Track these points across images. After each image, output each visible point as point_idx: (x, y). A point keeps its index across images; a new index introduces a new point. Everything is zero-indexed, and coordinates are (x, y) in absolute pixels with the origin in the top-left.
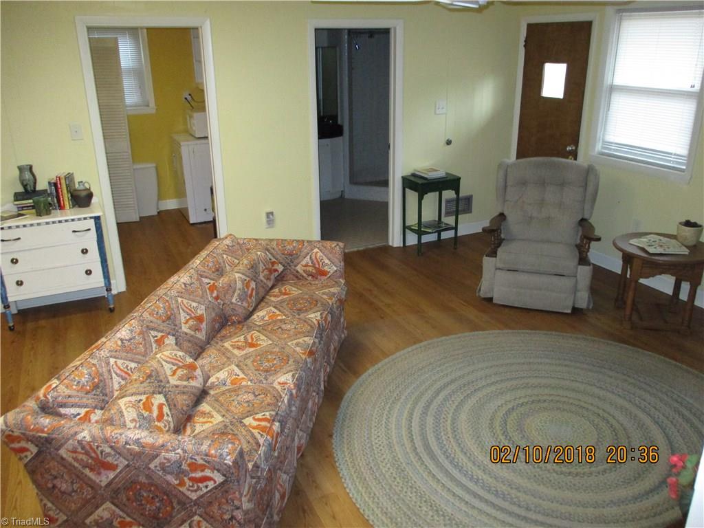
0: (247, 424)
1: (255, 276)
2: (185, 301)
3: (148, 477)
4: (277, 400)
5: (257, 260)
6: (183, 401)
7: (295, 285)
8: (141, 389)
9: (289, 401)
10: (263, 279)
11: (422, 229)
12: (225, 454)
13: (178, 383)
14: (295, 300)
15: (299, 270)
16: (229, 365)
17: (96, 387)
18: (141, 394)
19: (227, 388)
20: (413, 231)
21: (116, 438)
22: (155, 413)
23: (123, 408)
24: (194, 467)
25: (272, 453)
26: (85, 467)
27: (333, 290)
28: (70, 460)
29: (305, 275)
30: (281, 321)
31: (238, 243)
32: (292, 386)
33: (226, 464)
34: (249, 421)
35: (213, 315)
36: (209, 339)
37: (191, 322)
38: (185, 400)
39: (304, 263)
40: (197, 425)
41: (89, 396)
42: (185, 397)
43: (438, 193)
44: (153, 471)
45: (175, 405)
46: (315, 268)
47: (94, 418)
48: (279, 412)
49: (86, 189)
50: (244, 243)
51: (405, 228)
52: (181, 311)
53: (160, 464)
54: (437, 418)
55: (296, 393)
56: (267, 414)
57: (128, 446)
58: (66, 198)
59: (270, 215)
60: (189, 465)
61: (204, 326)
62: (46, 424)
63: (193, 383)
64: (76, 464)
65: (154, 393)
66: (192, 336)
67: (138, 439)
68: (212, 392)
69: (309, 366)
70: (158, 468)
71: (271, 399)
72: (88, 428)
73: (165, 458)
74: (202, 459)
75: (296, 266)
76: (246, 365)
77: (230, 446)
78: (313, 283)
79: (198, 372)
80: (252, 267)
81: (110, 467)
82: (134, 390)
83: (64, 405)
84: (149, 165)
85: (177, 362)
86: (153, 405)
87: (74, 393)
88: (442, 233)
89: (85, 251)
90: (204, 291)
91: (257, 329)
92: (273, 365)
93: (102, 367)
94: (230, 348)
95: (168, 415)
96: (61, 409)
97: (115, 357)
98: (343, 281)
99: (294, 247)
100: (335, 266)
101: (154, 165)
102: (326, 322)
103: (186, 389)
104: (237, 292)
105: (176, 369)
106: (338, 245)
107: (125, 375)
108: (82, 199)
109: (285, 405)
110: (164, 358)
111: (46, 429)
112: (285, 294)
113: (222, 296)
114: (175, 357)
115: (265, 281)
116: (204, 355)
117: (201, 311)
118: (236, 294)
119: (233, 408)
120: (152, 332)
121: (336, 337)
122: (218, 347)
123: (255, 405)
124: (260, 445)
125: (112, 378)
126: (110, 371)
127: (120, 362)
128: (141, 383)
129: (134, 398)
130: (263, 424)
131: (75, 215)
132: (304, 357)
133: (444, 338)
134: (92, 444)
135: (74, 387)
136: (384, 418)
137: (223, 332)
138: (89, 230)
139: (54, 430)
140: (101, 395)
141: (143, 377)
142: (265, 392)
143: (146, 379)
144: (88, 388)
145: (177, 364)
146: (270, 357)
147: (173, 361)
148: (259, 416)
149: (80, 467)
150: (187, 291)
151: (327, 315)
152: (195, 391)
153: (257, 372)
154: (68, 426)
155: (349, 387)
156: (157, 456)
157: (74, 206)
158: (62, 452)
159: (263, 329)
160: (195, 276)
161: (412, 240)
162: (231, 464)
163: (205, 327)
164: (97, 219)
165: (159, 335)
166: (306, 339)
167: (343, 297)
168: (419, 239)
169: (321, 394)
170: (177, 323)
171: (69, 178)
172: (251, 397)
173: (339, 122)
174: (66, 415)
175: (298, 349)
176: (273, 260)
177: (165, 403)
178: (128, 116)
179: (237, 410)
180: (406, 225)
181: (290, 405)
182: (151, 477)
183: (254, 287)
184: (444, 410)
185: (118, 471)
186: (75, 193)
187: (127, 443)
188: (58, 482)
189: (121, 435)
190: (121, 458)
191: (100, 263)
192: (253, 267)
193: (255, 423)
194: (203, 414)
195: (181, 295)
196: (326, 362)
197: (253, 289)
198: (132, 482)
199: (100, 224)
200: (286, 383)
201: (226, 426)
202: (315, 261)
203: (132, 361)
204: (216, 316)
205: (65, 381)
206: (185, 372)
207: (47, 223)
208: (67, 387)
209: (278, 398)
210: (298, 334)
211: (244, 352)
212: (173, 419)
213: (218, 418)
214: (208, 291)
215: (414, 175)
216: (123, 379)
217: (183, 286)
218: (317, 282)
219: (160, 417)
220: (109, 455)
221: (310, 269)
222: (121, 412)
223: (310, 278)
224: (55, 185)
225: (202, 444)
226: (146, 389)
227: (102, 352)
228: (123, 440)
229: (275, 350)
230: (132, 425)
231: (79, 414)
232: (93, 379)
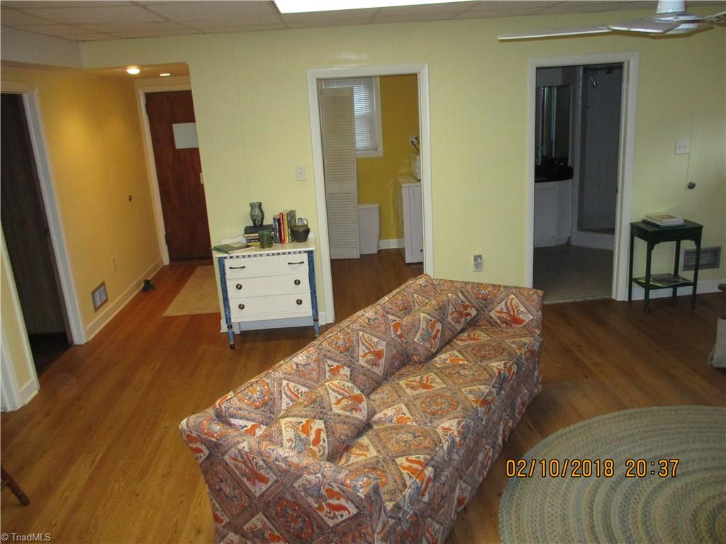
0: (398, 463)
1: (442, 318)
2: (366, 335)
3: (293, 495)
4: (436, 445)
5: (446, 302)
6: (342, 430)
7: (485, 331)
8: (304, 413)
9: (449, 448)
10: (451, 321)
11: (651, 283)
12: (359, 486)
13: (341, 412)
14: (482, 346)
15: (493, 316)
16: (399, 403)
17: (265, 404)
18: (302, 417)
19: (392, 425)
20: (640, 284)
21: (269, 453)
22: (312, 437)
23: (283, 427)
24: (331, 493)
25: (420, 497)
26: (243, 475)
27: (524, 340)
28: (232, 466)
29: (498, 321)
30: (460, 365)
31: (433, 284)
32: (456, 433)
33: (358, 496)
34: (401, 461)
35: (394, 352)
36: (386, 375)
37: (369, 357)
38: (345, 430)
39: (498, 308)
40: (353, 456)
41: (258, 411)
42: (345, 427)
43: (675, 242)
44: (296, 490)
45: (333, 433)
46: (510, 315)
47: (259, 432)
48: (435, 457)
49: (305, 225)
50: (439, 284)
51: (631, 280)
52: (361, 344)
53: (303, 484)
54: (627, 497)
55: (460, 441)
56: (422, 457)
57: (277, 463)
58: (287, 231)
59: (477, 258)
60: (327, 491)
61: (382, 361)
62: (216, 430)
63: (356, 415)
64: (236, 471)
65: (315, 418)
66: (368, 370)
67: (287, 457)
68: (375, 427)
69: (479, 415)
70: (301, 489)
71: (429, 443)
72: (248, 440)
73: (307, 480)
74: (338, 487)
75: (490, 312)
76: (415, 405)
77: (365, 479)
78: (505, 330)
79: (364, 405)
80: (440, 308)
81: (263, 480)
82: (297, 412)
83: (233, 416)
84: (374, 206)
85: (343, 392)
86: (311, 428)
87: (244, 406)
88: (679, 289)
89: (297, 282)
90: (387, 328)
91: (435, 371)
92: (441, 409)
93: (274, 387)
94: (404, 387)
95: (324, 441)
96: (231, 419)
97: (288, 380)
98: (538, 332)
99: (489, 292)
100: (532, 315)
101: (378, 205)
102: (509, 373)
103: (347, 419)
104: (420, 332)
105: (341, 399)
106: (536, 292)
107: (294, 397)
108: (300, 234)
109: (443, 451)
110: (332, 386)
111: (215, 435)
112: (473, 339)
113: (405, 335)
114: (343, 387)
115: (454, 324)
116: (379, 390)
117: (382, 346)
118: (419, 334)
119: (389, 446)
120: (328, 361)
121: (526, 391)
122: (394, 384)
123: (412, 446)
124: (406, 487)
125: (281, 398)
126: (281, 391)
127: (291, 384)
128: (305, 407)
129: (294, 420)
130: (415, 466)
131: (293, 248)
132: (475, 405)
133: (656, 408)
134: (249, 455)
135: (246, 401)
136: (563, 486)
137: (403, 370)
138: (303, 262)
139: (222, 436)
140: (268, 411)
141: (308, 402)
142: (425, 434)
143: (311, 404)
144: (258, 404)
145: (343, 394)
146: (439, 400)
147: (340, 391)
148: (413, 458)
149: (240, 475)
150: (370, 326)
151: (512, 365)
152: (357, 422)
153: (423, 414)
154: (233, 435)
155: (531, 447)
156: (300, 476)
157: (292, 241)
158: (227, 458)
159: (441, 372)
160: (381, 312)
161: (639, 294)
162: (363, 497)
163: (384, 363)
164: (310, 253)
165: (335, 364)
166: (482, 387)
167: (536, 348)
168: (647, 294)
169: (498, 449)
170: (355, 355)
171: (292, 214)
172: (410, 437)
173: (570, 164)
174: (235, 425)
175: (471, 397)
176: (467, 303)
177: (324, 429)
178: (357, 159)
179: (392, 446)
180: (634, 277)
181: (450, 451)
182: (295, 496)
183: (440, 329)
184: (637, 489)
185: (269, 484)
186: (296, 229)
187: (277, 460)
188: (223, 485)
189: (273, 451)
190: (271, 473)
191: (310, 294)
192: (442, 308)
193: (406, 464)
194: (361, 446)
195: (363, 328)
196: (508, 415)
197: (438, 331)
198: (279, 498)
199: (312, 258)
200: (450, 429)
201: (378, 462)
202: (510, 308)
203: (304, 385)
204: (397, 353)
205: (239, 394)
206: (350, 402)
207: (268, 255)
208: (239, 400)
209: (437, 443)
210: (474, 380)
211: (416, 392)
212: (328, 446)
213: (373, 453)
214: (392, 328)
215: (644, 222)
216: (292, 401)
217: (367, 320)
218: (509, 330)
219: (316, 441)
220: (261, 467)
221: (504, 315)
222: (281, 430)
223: (504, 325)
224: (279, 220)
225: (340, 473)
226: (309, 413)
227: (277, 373)
228: (274, 455)
229: (446, 394)
230: (288, 444)
231: (246, 426)
232: (264, 397)
